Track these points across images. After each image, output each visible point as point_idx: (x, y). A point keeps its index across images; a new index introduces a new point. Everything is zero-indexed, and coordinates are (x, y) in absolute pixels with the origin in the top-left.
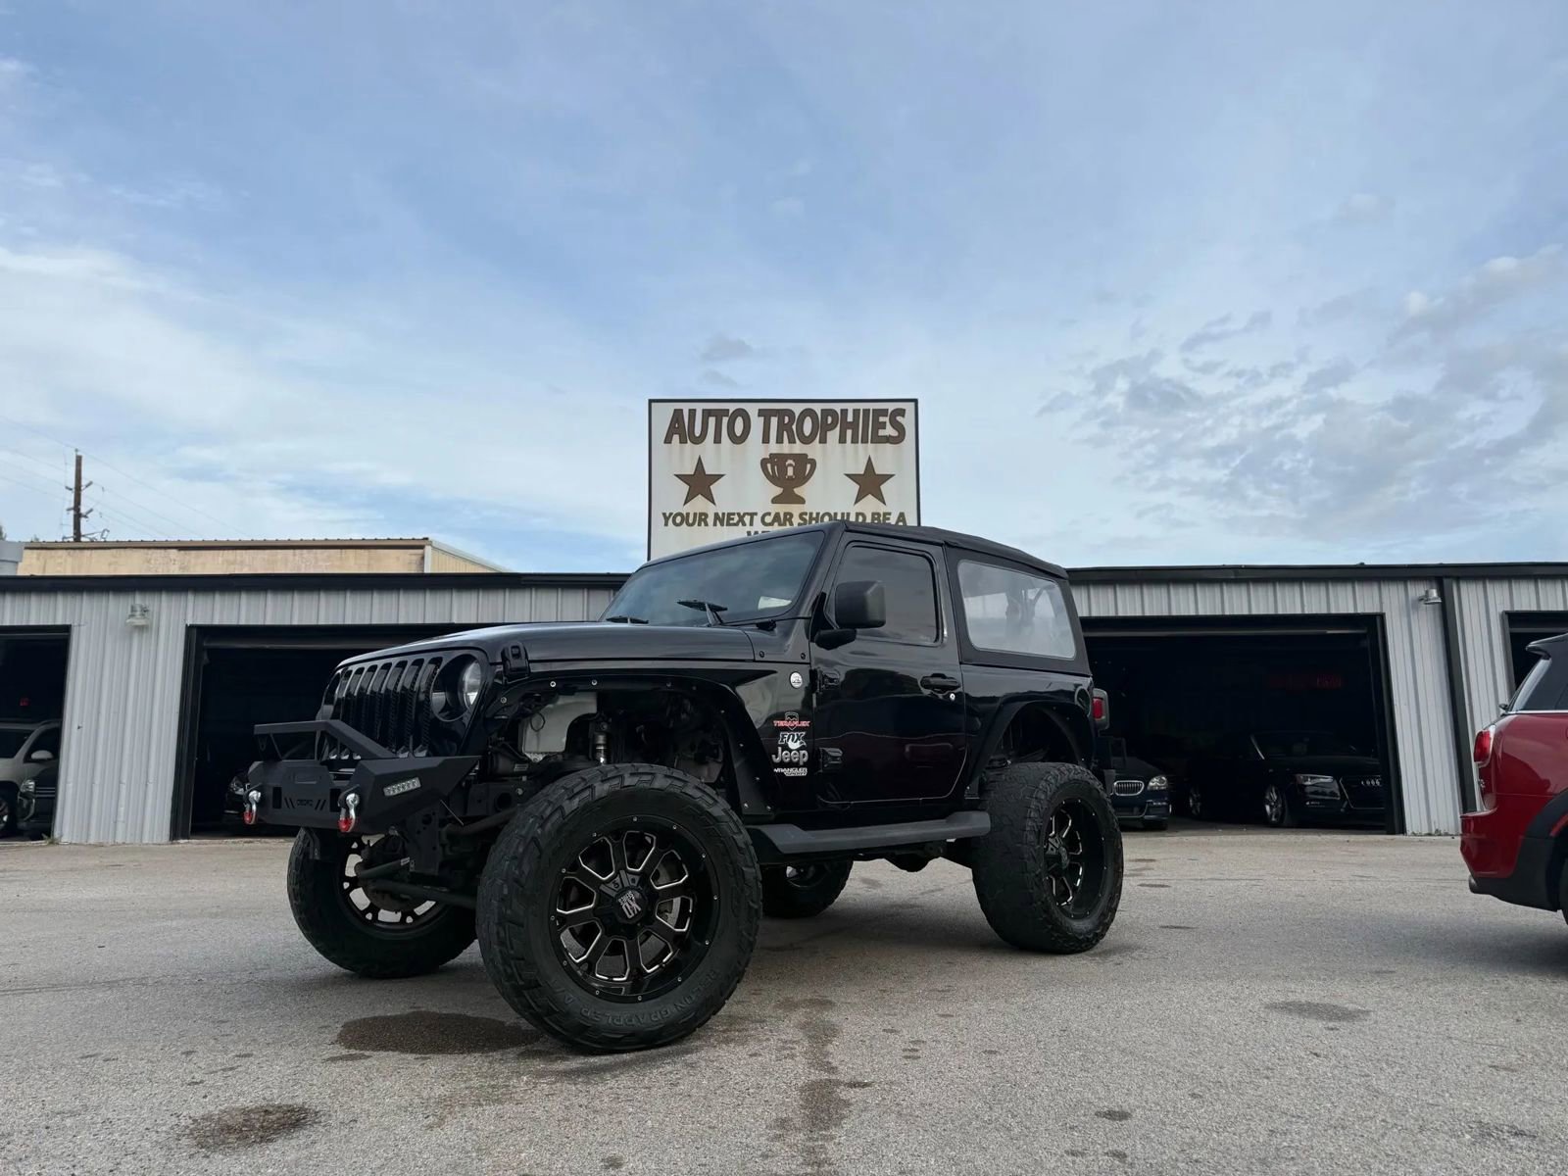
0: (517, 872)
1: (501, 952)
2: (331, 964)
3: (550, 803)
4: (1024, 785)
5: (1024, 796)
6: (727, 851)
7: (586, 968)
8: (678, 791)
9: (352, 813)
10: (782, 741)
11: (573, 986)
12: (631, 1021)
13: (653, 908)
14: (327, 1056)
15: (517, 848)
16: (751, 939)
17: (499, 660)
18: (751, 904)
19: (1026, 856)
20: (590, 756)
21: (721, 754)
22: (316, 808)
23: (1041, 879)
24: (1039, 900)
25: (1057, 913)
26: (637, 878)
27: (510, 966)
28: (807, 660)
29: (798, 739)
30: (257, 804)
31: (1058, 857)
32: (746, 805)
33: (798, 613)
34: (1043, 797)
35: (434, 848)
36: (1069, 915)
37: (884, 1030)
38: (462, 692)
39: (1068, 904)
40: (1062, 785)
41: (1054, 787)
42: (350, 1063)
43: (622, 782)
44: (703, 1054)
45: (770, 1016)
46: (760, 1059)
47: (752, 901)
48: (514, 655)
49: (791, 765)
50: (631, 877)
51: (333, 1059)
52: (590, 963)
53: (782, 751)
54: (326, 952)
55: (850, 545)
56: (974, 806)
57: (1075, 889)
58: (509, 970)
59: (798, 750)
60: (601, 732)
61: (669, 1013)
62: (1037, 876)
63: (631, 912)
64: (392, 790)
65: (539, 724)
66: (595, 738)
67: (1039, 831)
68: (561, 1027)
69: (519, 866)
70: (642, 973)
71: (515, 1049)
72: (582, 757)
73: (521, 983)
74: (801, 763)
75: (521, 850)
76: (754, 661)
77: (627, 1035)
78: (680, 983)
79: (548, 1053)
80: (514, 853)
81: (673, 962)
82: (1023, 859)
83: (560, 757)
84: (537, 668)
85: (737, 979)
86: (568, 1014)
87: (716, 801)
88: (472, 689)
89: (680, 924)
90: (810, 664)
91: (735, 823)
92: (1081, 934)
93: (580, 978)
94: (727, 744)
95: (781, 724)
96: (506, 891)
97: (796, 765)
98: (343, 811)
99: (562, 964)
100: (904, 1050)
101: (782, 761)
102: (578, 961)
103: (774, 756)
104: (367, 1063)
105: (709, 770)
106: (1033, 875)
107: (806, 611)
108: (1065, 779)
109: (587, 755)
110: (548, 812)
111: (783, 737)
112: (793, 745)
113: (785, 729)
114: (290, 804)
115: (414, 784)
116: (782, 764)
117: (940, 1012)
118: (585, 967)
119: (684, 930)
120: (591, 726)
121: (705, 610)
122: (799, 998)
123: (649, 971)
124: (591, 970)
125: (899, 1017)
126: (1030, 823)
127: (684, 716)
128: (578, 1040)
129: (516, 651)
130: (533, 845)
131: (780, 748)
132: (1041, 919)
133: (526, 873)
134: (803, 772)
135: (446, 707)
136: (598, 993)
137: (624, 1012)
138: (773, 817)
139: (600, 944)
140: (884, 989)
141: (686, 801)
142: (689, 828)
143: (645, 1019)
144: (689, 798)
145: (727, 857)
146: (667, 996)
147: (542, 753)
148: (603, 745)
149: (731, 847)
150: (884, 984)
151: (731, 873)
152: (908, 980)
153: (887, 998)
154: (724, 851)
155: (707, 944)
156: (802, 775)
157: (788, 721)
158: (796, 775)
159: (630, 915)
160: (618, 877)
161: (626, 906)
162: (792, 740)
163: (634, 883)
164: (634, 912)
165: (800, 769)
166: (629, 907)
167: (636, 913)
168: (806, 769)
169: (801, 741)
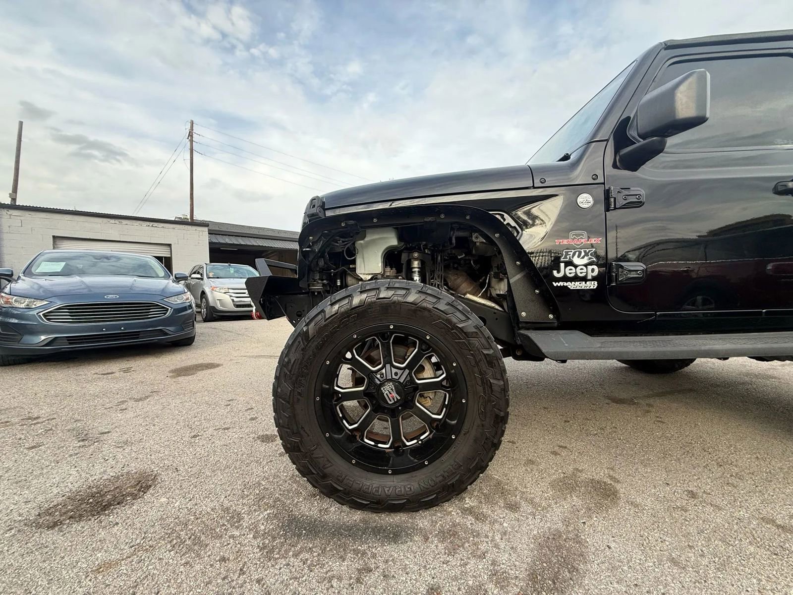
6: (477, 363)
10: (566, 257)
13: (414, 396)
18: (497, 411)
28: (601, 180)
29: (586, 254)
32: (524, 314)
48: (314, 206)
49: (577, 279)
53: (566, 267)
59: (586, 266)
63: (391, 398)
66: (409, 262)
69: (288, 356)
73: (288, 446)
74: (589, 277)
76: (534, 187)
78: (426, 466)
87: (468, 318)
90: (604, 183)
91: (487, 339)
95: (565, 242)
97: (584, 279)
101: (565, 276)
102: (350, 428)
103: (555, 272)
105: (504, 285)
107: (606, 134)
110: (313, 314)
111: (567, 254)
112: (579, 261)
113: (570, 247)
116: (565, 279)
119: (440, 417)
120: (403, 256)
123: (408, 444)
129: (314, 203)
131: (562, 265)
133: (292, 362)
134: (593, 285)
136: (354, 461)
137: (374, 482)
138: (556, 324)
139: (368, 419)
140: (694, 489)
141: (437, 316)
142: (441, 339)
143: (390, 491)
144: (441, 313)
145: (476, 369)
146: (414, 474)
147: (369, 274)
148: (418, 268)
149: (480, 360)
150: (699, 479)
151: (480, 382)
152: (733, 480)
153: (691, 514)
154: (473, 363)
155: (453, 438)
156: (592, 287)
157: (573, 239)
158: (583, 288)
159: (391, 401)
160: (384, 369)
161: (387, 394)
162: (579, 257)
163: (396, 376)
164: (394, 399)
165: (588, 283)
166: (390, 396)
167: (396, 400)
168: (596, 283)
169: (590, 257)
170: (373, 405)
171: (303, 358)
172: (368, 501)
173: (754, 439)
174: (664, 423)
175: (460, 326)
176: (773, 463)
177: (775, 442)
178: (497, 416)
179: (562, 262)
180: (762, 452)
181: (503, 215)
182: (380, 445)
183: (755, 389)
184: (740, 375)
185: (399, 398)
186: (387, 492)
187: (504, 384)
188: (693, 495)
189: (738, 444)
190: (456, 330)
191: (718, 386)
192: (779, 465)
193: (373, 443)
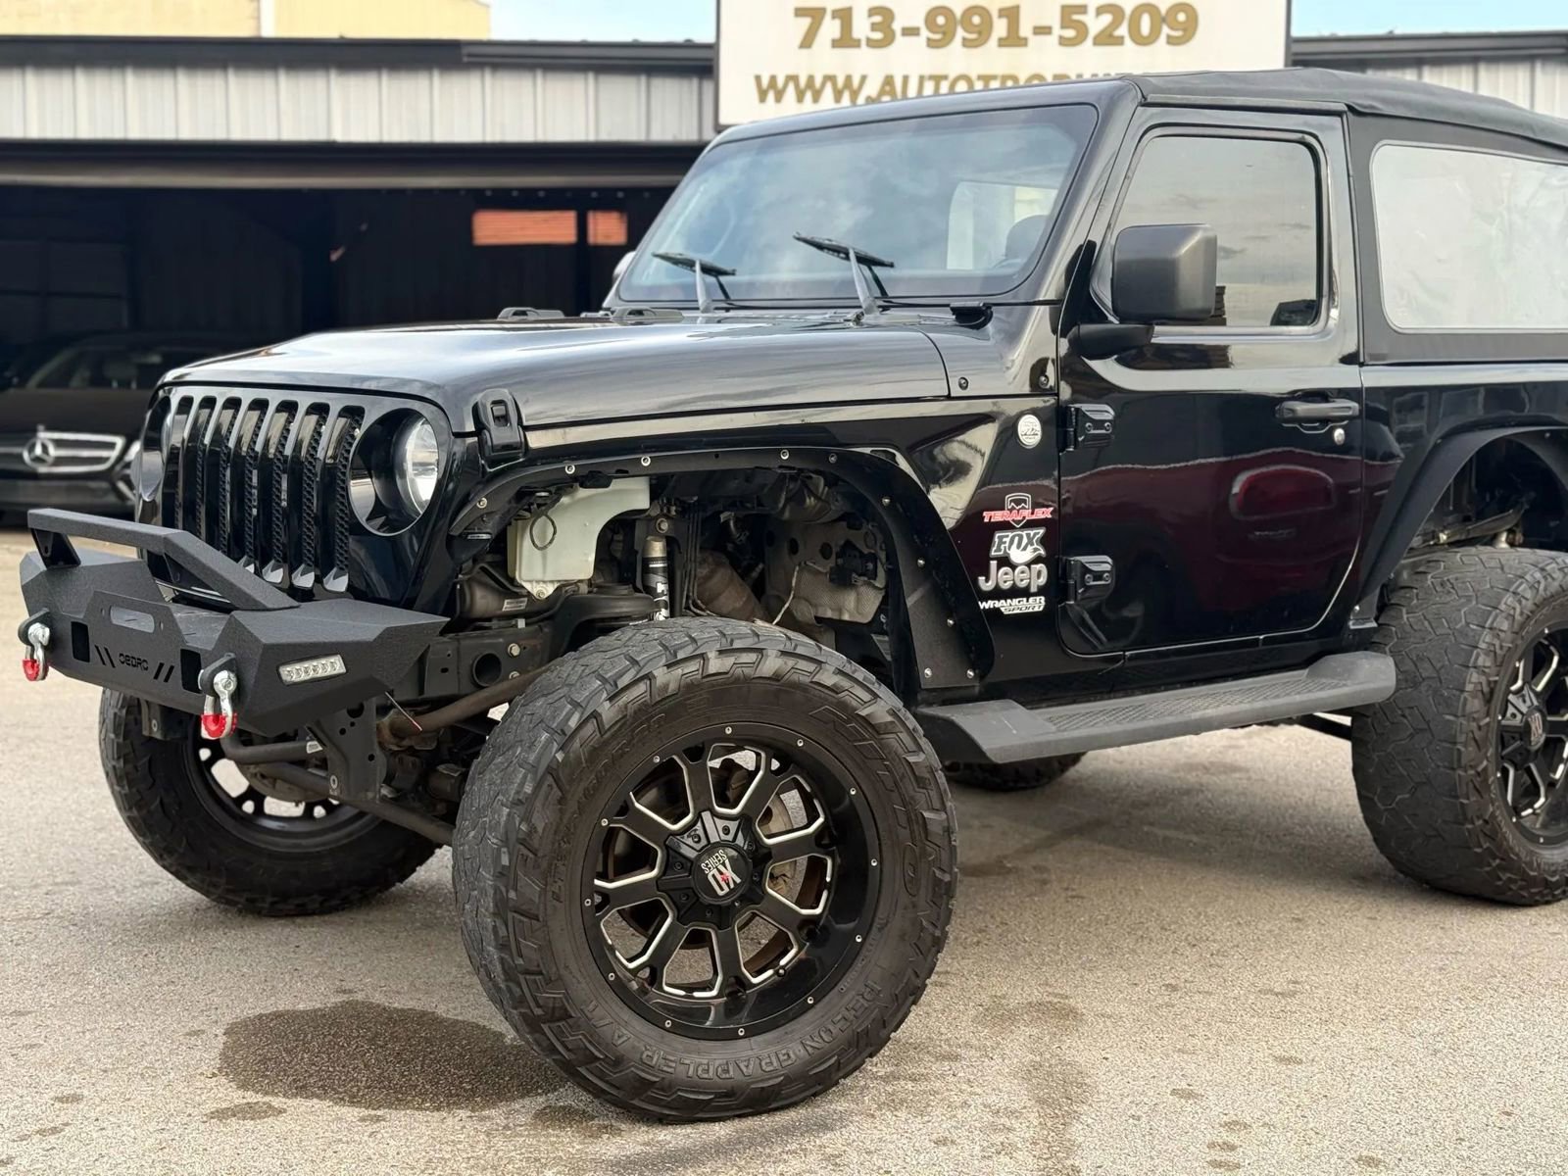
0: (524, 827)
1: (502, 961)
2: (190, 890)
3: (576, 705)
4: (1469, 599)
5: (1468, 624)
6: (896, 783)
7: (647, 975)
8: (806, 680)
9: (226, 707)
10: (999, 550)
11: (626, 1014)
12: (728, 1071)
13: (762, 875)
14: (211, 1106)
15: (522, 784)
16: (938, 933)
17: (470, 427)
18: (938, 873)
19: (1462, 738)
20: (639, 585)
21: (881, 573)
22: (156, 677)
23: (1486, 780)
24: (1478, 818)
25: (1512, 838)
26: (733, 826)
27: (519, 985)
28: (1050, 389)
29: (1030, 543)
30: (43, 647)
31: (1525, 731)
32: (928, 672)
33: (1037, 291)
34: (1505, 626)
35: (371, 758)
36: (1533, 838)
37: (1174, 1092)
38: (403, 475)
39: (1534, 813)
40: (1546, 601)
41: (1529, 605)
42: (249, 1124)
43: (704, 666)
44: (851, 1132)
45: (967, 1045)
46: (954, 1151)
47: (940, 869)
48: (497, 418)
49: (1015, 592)
50: (721, 823)
51: (221, 1115)
52: (655, 970)
53: (999, 568)
54: (181, 871)
55: (1148, 136)
56: (1365, 642)
57: (1551, 785)
58: (517, 991)
59: (1029, 565)
60: (658, 536)
61: (792, 1055)
62: (1478, 774)
63: (723, 884)
64: (295, 673)
65: (544, 533)
66: (646, 547)
67: (1492, 692)
68: (607, 1082)
69: (526, 818)
70: (742, 983)
71: (527, 1101)
72: (624, 590)
73: (538, 1012)
74: (1033, 589)
75: (528, 789)
76: (949, 397)
77: (719, 1095)
78: (812, 1006)
79: (585, 1116)
80: (518, 792)
81: (799, 966)
82: (1455, 743)
83: (584, 588)
84: (537, 440)
85: (911, 998)
86: (618, 1062)
87: (876, 696)
88: (423, 467)
89: (807, 898)
90: (1056, 393)
91: (911, 733)
92: (1554, 873)
93: (638, 998)
94: (891, 557)
95: (997, 516)
96: (505, 860)
97: (1025, 593)
98: (209, 699)
99: (607, 980)
100: (1212, 1145)
101: (997, 587)
102: (632, 966)
103: (982, 579)
104: (278, 1124)
105: (858, 601)
106: (1472, 772)
107: (1053, 285)
108: (1555, 586)
109: (633, 582)
110: (573, 723)
111: (1001, 542)
112: (1019, 556)
113: (1006, 526)
114: (105, 658)
115: (333, 666)
116: (998, 594)
117: (1279, 1052)
118: (646, 973)
119: (818, 911)
120: (639, 530)
121: (847, 258)
122: (1016, 999)
123: (755, 981)
124: (655, 978)
125: (1201, 1058)
126: (1475, 677)
127: (810, 501)
128: (636, 1102)
129: (499, 410)
130: (550, 780)
131: (994, 563)
132: (1478, 850)
133: (540, 830)
134: (1037, 604)
135: (378, 509)
136: (668, 1024)
137: (714, 1056)
138: (977, 690)
139: (671, 938)
140: (1173, 982)
141: (820, 697)
142: (827, 744)
143: (751, 1067)
144: (826, 691)
145: (895, 795)
146: (789, 1027)
147: (552, 582)
148: (662, 559)
149: (902, 777)
150: (1172, 968)
151: (903, 820)
152: (1218, 960)
153: (1180, 1008)
154: (890, 784)
155: (859, 940)
156: (1036, 609)
157: (1011, 510)
158: (1024, 611)
159: (722, 889)
160: (699, 824)
161: (713, 876)
162: (1019, 547)
163: (727, 834)
164: (728, 885)
165: (1031, 599)
166: (719, 877)
167: (732, 886)
168: (1043, 598)
169: (1035, 546)
170: (677, 907)
171: (561, 819)
172: (711, 1093)
173: (1229, 897)
174: (1083, 898)
175: (864, 713)
176: (1260, 926)
177: (1258, 894)
178: (938, 882)
179: (993, 559)
180: (1243, 914)
181: (894, 455)
182: (697, 994)
183: (1210, 801)
184: (1177, 771)
185: (738, 880)
186: (744, 1070)
187: (948, 819)
188: (1174, 988)
189: (1208, 910)
190: (857, 722)
191: (1147, 805)
192: (1267, 927)
193: (682, 993)
